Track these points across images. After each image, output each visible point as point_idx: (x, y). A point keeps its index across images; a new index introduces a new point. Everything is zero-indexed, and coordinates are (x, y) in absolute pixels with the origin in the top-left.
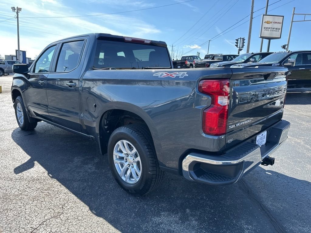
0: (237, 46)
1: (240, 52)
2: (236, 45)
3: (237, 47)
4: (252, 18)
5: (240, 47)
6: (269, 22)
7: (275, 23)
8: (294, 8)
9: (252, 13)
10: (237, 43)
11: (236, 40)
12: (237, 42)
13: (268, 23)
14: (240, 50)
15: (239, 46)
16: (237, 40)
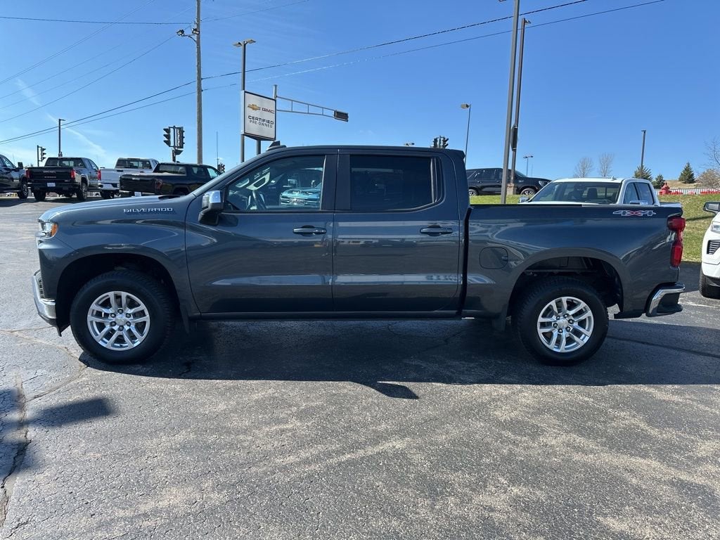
0: (168, 143)
1: (177, 156)
2: (165, 141)
3: (170, 146)
4: (200, 90)
5: (174, 147)
6: (255, 107)
7: (265, 110)
8: (276, 86)
9: (200, 79)
10: (168, 136)
11: (165, 130)
12: (166, 134)
13: (253, 109)
14: (177, 152)
15: (172, 144)
16: (168, 131)
